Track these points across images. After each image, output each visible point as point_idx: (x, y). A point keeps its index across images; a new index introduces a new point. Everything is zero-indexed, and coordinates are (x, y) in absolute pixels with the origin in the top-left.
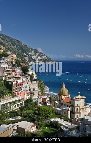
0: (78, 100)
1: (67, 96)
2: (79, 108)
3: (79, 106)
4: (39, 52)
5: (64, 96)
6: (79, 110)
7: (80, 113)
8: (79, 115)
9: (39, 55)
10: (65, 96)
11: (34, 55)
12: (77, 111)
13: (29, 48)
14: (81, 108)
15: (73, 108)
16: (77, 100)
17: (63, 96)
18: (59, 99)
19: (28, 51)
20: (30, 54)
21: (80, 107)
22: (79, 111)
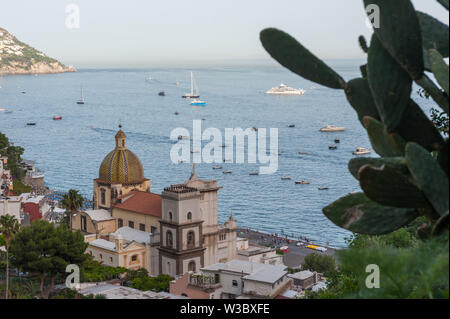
0: (191, 197)
1: (138, 187)
2: (196, 230)
3: (199, 224)
5: (126, 185)
6: (197, 238)
7: (200, 252)
8: (197, 260)
10: (132, 188)
12: (188, 243)
14: (205, 232)
15: (174, 231)
16: (188, 194)
17: (119, 187)
18: (103, 202)
21: (201, 228)
22: (197, 245)
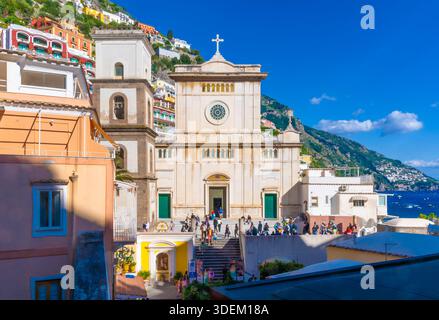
2: (129, 94)
3: (136, 84)
4: (403, 166)
6: (132, 108)
9: (404, 172)
11: (393, 171)
13: (382, 158)
19: (376, 164)
20: (382, 169)
22: (132, 121)
